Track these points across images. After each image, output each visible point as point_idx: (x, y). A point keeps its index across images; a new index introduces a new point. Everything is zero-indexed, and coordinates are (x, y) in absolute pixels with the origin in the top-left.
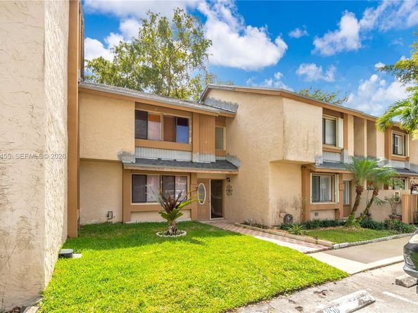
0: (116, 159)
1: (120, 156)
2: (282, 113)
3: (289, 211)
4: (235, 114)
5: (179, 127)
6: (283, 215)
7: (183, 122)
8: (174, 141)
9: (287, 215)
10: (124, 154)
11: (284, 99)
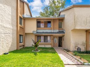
0: (32, 33)
1: (33, 32)
2: (74, 13)
3: (79, 46)
4: (64, 18)
5: (48, 24)
6: (77, 48)
7: (49, 22)
8: (47, 27)
9: (78, 48)
10: (34, 31)
11: (75, 8)
